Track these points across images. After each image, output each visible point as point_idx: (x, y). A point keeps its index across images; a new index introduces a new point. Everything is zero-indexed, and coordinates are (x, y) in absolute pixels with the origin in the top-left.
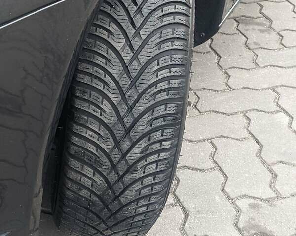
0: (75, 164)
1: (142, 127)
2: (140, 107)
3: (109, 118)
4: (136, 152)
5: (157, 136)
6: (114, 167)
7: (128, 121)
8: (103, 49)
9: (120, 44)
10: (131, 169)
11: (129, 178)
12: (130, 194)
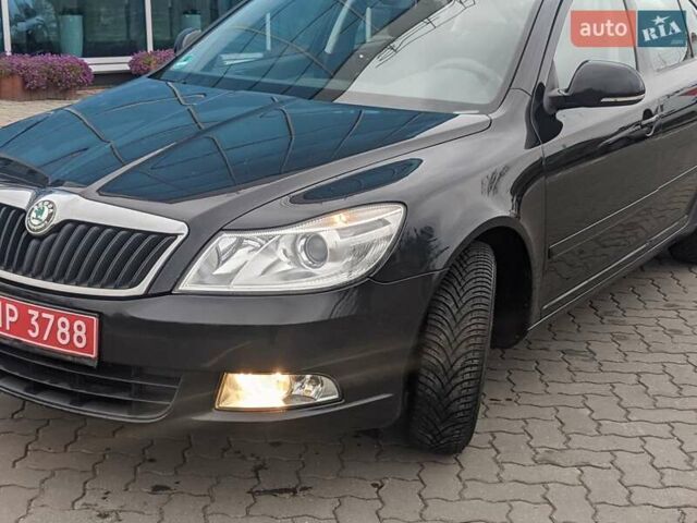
1: (462, 350)
2: (461, 338)
3: (444, 343)
4: (458, 365)
5: (470, 356)
6: (446, 373)
7: (454, 345)
9: (451, 305)
10: (455, 375)
11: (454, 382)
12: (455, 394)
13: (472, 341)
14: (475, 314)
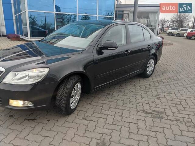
0: (56, 101)
1: (63, 97)
2: (63, 95)
3: (60, 96)
4: (62, 100)
5: (64, 99)
6: (60, 102)
7: (61, 96)
8: (61, 88)
9: (62, 88)
10: (61, 102)
11: (61, 103)
12: (62, 106)
13: (65, 96)
14: (66, 90)
